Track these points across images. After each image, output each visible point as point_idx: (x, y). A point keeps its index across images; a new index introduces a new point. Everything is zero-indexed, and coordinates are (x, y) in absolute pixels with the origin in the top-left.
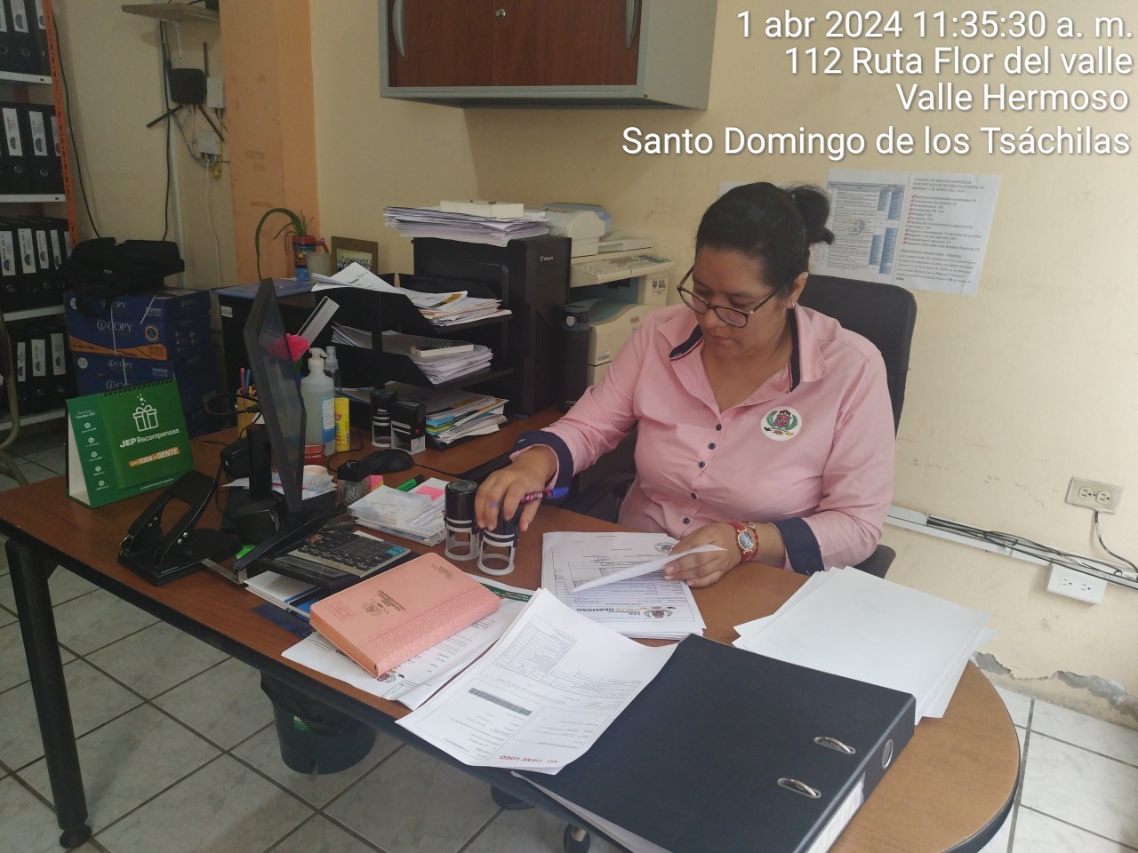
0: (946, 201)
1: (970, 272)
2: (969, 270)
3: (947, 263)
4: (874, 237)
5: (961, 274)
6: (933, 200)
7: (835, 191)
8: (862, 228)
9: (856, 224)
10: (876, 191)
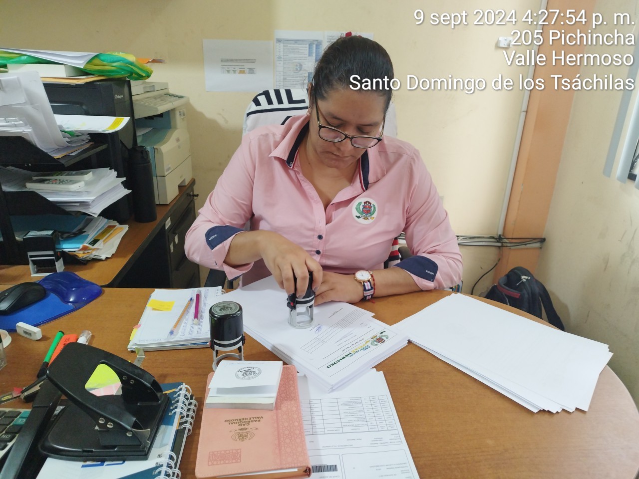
4: (309, 73)
7: (282, 45)
8: (301, 68)
9: (297, 65)
10: (306, 45)
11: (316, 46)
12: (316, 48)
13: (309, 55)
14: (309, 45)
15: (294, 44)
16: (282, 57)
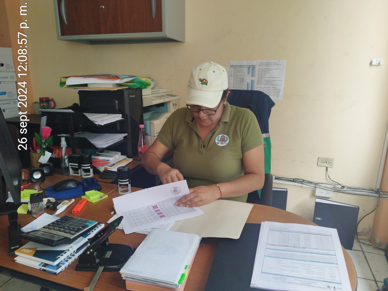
0: (269, 70)
1: (279, 93)
2: (279, 92)
3: (272, 90)
4: (247, 83)
5: (277, 93)
6: (265, 70)
7: (233, 68)
8: (243, 81)
9: (241, 79)
10: (246, 68)
11: (252, 68)
12: (252, 70)
13: (248, 74)
14: (248, 68)
15: (240, 68)
16: (233, 75)
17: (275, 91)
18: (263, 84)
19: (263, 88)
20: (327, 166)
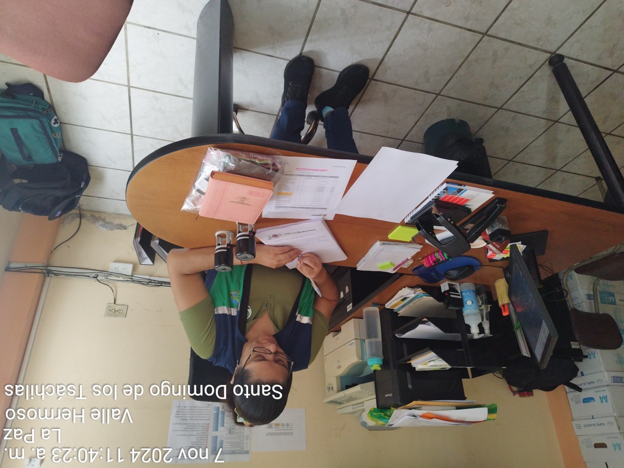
1: (176, 412)
3: (188, 416)
4: (223, 426)
7: (245, 449)
13: (223, 441)
15: (235, 450)
17: (183, 414)
18: (201, 425)
19: (201, 418)
20: (114, 305)
